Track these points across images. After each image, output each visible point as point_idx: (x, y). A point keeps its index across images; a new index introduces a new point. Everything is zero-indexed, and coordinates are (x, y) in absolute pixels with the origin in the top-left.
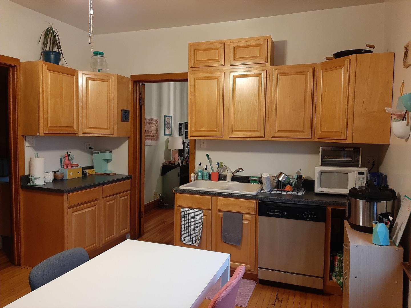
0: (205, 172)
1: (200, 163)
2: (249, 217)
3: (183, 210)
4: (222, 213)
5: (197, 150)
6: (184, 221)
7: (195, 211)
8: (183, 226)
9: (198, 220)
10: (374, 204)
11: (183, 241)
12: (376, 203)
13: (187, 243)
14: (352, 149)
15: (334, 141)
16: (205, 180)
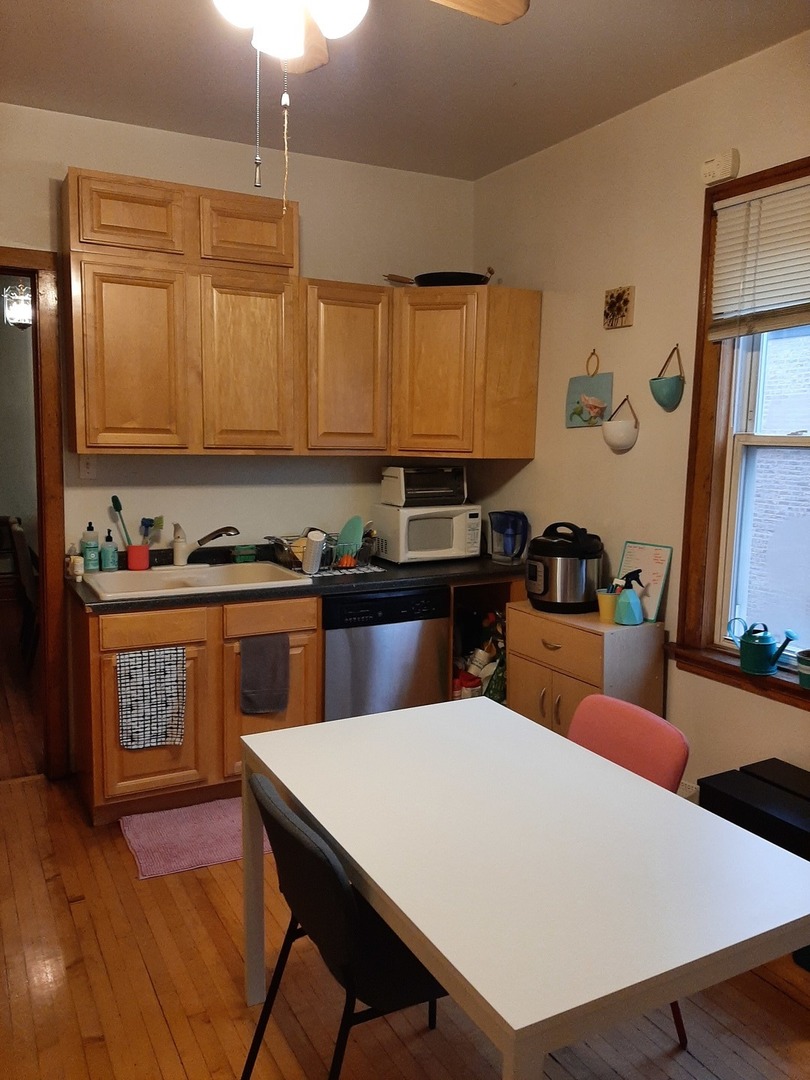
0: (110, 548)
1: (90, 524)
2: (303, 638)
3: (125, 657)
4: (237, 645)
5: (68, 486)
6: (128, 688)
7: (160, 653)
8: (125, 702)
9: (171, 678)
10: (582, 563)
11: (126, 741)
12: (584, 561)
13: (142, 746)
14: (450, 470)
15: (444, 455)
16: (110, 570)
